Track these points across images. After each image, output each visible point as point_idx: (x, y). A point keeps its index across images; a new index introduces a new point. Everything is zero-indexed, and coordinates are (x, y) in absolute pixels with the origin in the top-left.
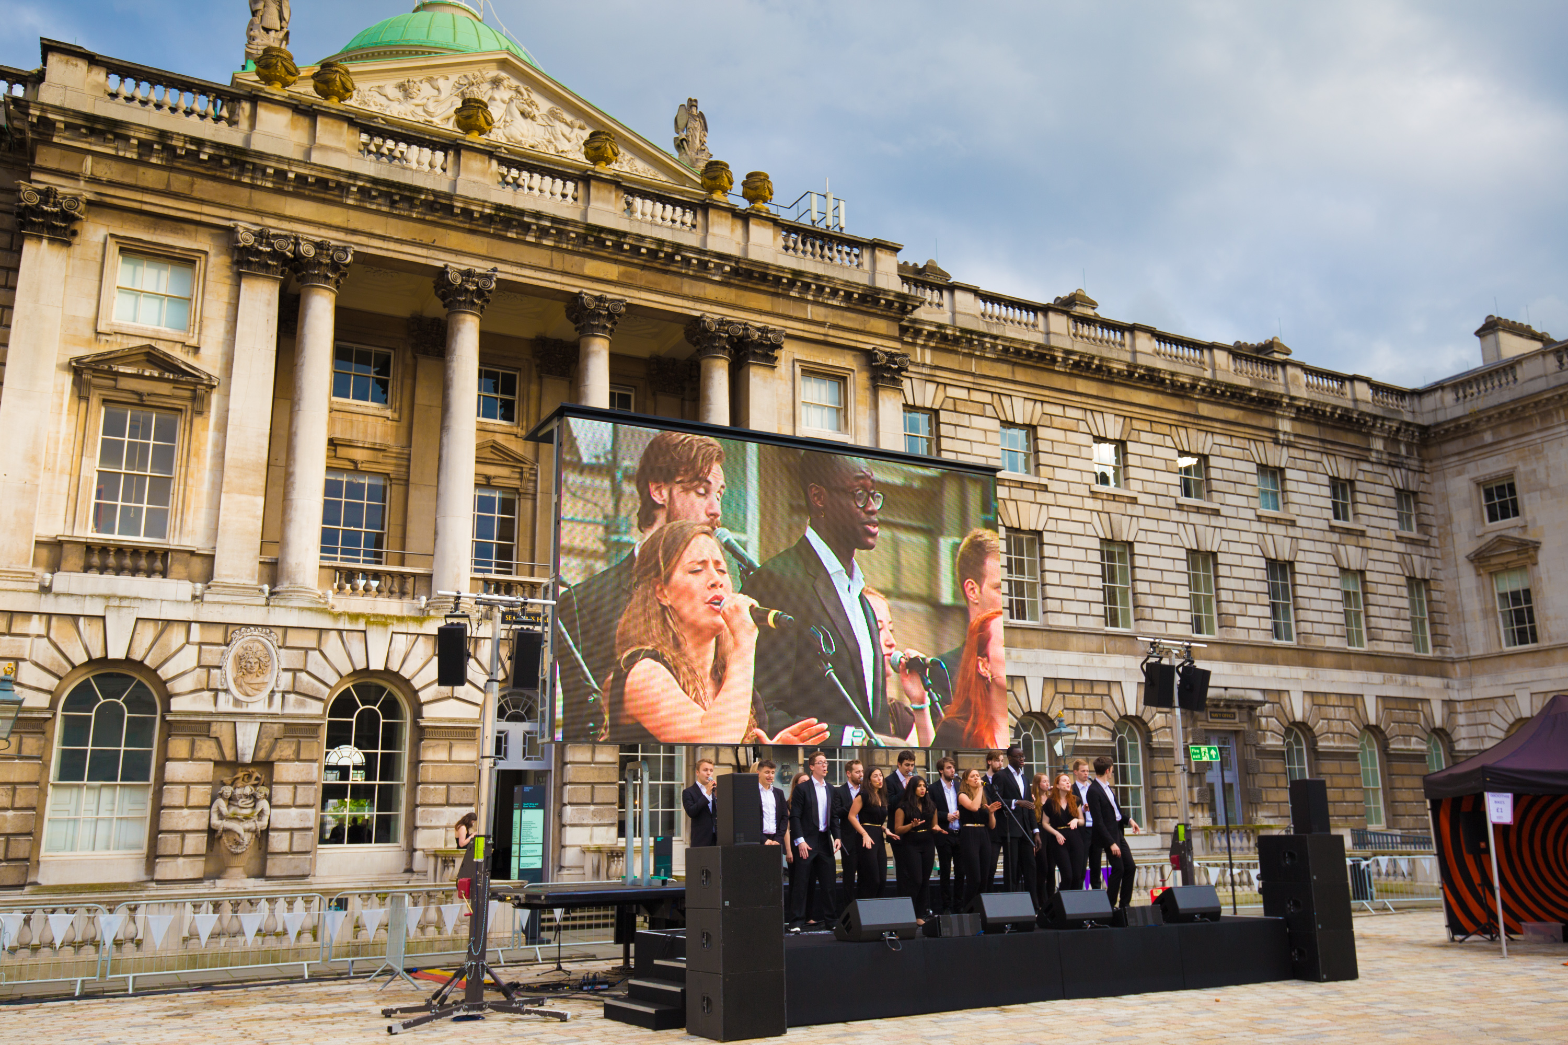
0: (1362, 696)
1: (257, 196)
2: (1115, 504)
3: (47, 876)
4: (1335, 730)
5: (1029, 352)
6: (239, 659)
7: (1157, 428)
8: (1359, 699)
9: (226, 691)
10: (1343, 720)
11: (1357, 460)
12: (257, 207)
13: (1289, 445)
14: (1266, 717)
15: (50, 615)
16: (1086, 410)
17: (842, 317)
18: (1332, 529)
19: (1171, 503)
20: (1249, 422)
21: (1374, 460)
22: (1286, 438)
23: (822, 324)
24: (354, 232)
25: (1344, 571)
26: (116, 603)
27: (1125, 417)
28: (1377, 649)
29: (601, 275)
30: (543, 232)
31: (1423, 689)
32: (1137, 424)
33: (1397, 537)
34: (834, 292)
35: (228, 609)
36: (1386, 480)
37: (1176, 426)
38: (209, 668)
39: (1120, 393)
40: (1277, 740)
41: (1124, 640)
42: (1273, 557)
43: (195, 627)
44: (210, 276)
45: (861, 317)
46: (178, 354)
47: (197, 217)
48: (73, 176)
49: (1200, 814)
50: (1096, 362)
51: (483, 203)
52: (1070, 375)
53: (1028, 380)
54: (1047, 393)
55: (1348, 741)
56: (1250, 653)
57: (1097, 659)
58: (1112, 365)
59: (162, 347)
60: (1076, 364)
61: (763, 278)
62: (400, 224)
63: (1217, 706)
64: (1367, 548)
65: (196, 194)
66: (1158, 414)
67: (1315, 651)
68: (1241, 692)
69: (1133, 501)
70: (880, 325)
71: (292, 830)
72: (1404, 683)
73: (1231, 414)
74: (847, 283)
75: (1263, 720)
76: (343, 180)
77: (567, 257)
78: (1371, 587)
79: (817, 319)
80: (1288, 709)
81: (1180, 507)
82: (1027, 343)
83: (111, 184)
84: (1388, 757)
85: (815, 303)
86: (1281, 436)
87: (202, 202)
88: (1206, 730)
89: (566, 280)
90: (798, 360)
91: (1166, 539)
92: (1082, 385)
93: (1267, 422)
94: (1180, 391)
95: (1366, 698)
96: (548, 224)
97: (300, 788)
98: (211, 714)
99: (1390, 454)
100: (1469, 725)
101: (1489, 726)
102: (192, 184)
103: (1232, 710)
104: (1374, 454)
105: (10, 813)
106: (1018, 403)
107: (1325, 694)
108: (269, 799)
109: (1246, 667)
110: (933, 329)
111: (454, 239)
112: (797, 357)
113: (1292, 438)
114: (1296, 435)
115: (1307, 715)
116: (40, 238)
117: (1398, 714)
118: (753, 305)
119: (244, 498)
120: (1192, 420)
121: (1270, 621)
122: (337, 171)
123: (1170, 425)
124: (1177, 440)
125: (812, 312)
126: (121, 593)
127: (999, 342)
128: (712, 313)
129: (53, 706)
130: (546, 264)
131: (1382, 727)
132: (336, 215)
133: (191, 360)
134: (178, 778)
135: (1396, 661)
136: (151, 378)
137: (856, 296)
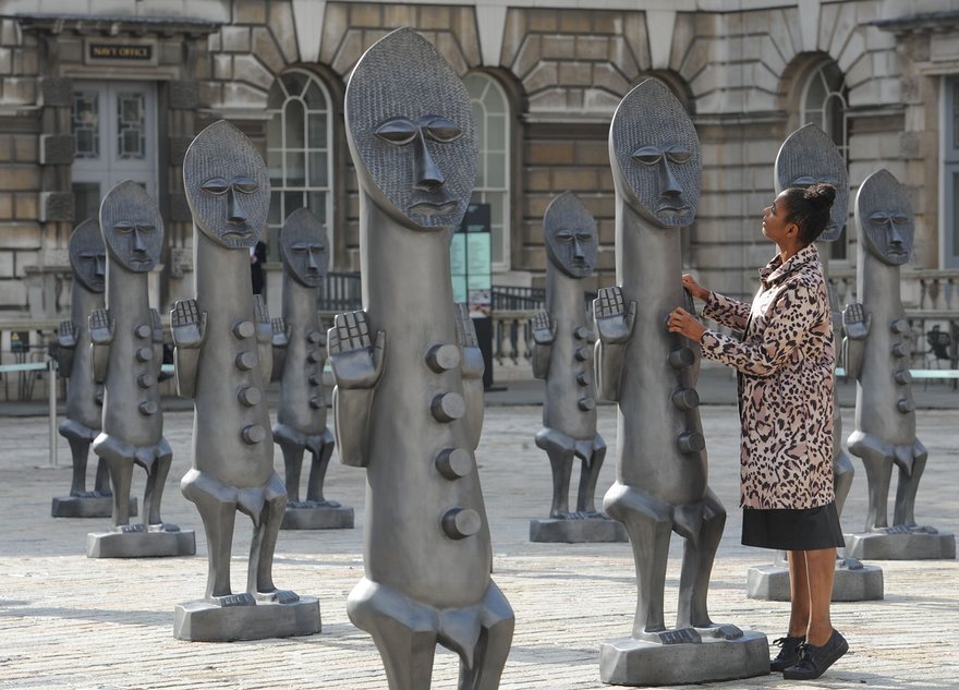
0: (473, 6)
8: (465, 13)
14: (232, 53)
40: (253, 98)
49: (50, 243)
63: (104, 34)
75: (223, 61)
80: (287, 35)
84: (526, 131)
88: (75, 81)
95: (480, 12)
100: (733, 63)
101: (759, 66)
103: (145, 41)
115: (331, 47)
117: (561, 44)
131: (516, 70)
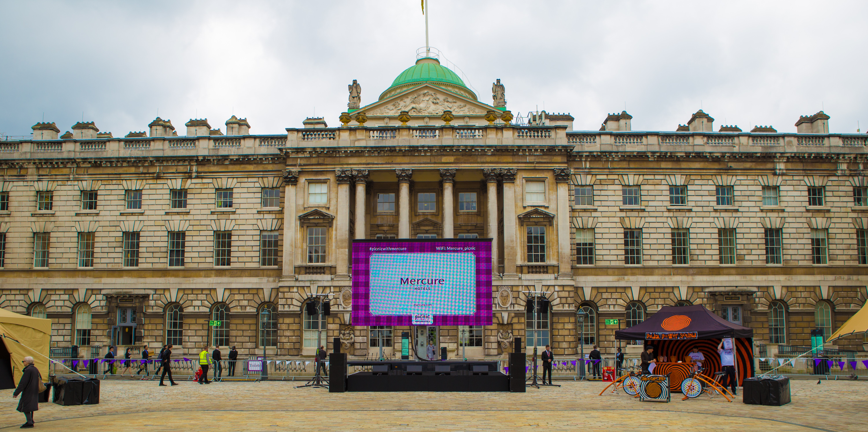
0: (820, 286)
1: (341, 159)
2: (680, 213)
3: (304, 353)
4: (800, 302)
5: (634, 156)
6: (344, 296)
7: (703, 177)
8: (817, 288)
9: (341, 305)
10: (806, 298)
11: (828, 176)
12: (341, 163)
13: (783, 175)
14: (759, 298)
15: (298, 287)
16: (666, 175)
17: (542, 159)
18: (808, 211)
19: (711, 209)
20: (758, 167)
21: (839, 174)
22: (781, 171)
23: (533, 163)
24: (368, 164)
25: (813, 229)
26: (312, 282)
27: (687, 175)
28: (832, 264)
29: (448, 161)
30: (426, 151)
31: (861, 281)
32: (693, 177)
33: (852, 210)
34: (536, 150)
35: (340, 282)
36: (847, 183)
37: (715, 175)
38: (336, 298)
39: (684, 165)
40: (765, 307)
41: (683, 269)
42: (769, 227)
43: (332, 288)
44: (331, 186)
45: (550, 157)
46: (324, 211)
47: (326, 170)
48: (295, 165)
50: (669, 154)
51: (405, 147)
52: (657, 161)
53: (636, 167)
54: (645, 171)
55: (808, 307)
56: (752, 271)
57: (667, 278)
58: (677, 155)
59: (320, 209)
60: (659, 157)
61: (507, 150)
62: (382, 158)
63: (728, 295)
64: (831, 218)
65: (325, 163)
66: (704, 171)
67: (792, 268)
68: (745, 288)
69: (690, 210)
70: (559, 159)
71: (360, 343)
72: (849, 279)
73: (748, 165)
74: (540, 146)
75: (757, 300)
76: (363, 149)
77: (436, 157)
78: (831, 236)
79: (531, 161)
80: (772, 294)
81: (716, 211)
82: (633, 152)
83: (305, 165)
84: (835, 313)
85: (530, 155)
86: (778, 171)
87: (327, 165)
88: (722, 305)
89: (435, 165)
90: (524, 178)
91: (708, 225)
92: (663, 165)
93: (769, 166)
94: (716, 160)
95: (822, 288)
96: (427, 149)
97: (362, 331)
98: (337, 311)
99: (850, 170)
102: (324, 160)
103: (738, 296)
104: (839, 172)
105: (294, 337)
106: (631, 177)
107: (796, 286)
108: (354, 334)
109: (749, 277)
110: (588, 154)
111: (399, 159)
112: (524, 176)
113: (784, 171)
114: (787, 170)
115: (784, 296)
116: (289, 185)
117: (844, 294)
118: (505, 161)
119: (343, 250)
120: (724, 171)
121: (765, 256)
122: (361, 147)
123: (712, 175)
124: (715, 181)
125: (528, 159)
126: (314, 279)
127: (619, 154)
128: (487, 167)
129: (301, 310)
130: (429, 161)
131: (831, 299)
132: (363, 160)
133: (327, 212)
134: (331, 328)
135: (845, 269)
136: (317, 218)
137: (545, 150)
